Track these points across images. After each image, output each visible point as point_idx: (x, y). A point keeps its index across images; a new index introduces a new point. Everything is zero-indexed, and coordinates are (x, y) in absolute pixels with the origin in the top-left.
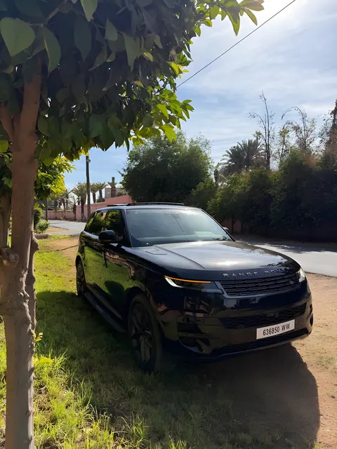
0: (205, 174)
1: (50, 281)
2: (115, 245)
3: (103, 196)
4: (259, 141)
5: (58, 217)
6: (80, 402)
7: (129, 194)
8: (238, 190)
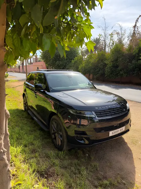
0: (77, 53)
1: (11, 103)
2: (42, 91)
3: (32, 61)
4: (101, 38)
5: (12, 71)
6: (31, 170)
7: (44, 61)
8: (92, 61)
